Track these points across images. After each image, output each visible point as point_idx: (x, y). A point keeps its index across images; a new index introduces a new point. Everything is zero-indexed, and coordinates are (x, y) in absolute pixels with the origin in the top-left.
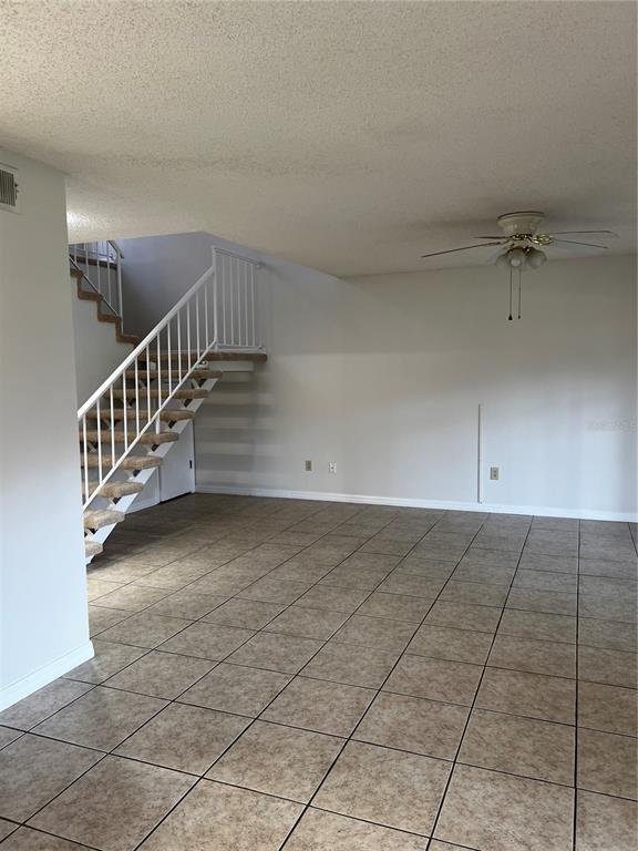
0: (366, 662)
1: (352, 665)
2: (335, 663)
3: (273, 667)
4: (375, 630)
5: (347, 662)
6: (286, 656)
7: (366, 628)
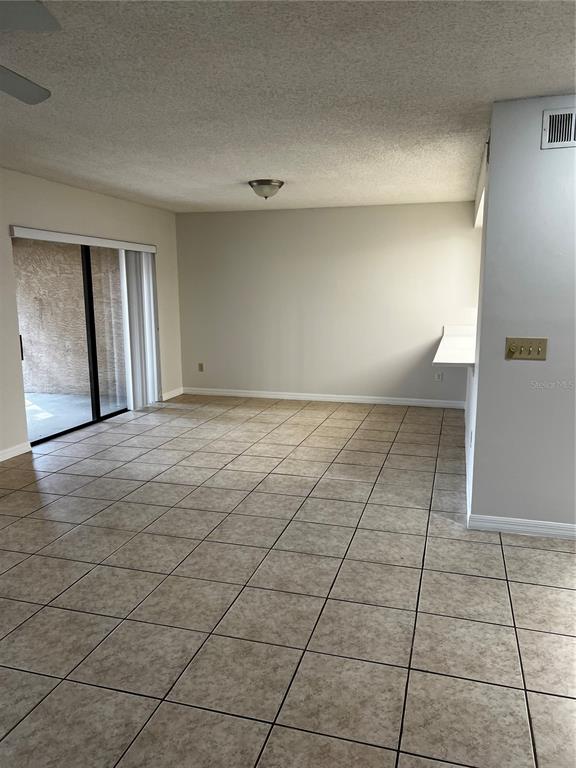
0: (237, 531)
1: (249, 529)
2: (261, 529)
3: (312, 525)
4: (223, 564)
5: (252, 531)
6: (305, 534)
7: (231, 566)
